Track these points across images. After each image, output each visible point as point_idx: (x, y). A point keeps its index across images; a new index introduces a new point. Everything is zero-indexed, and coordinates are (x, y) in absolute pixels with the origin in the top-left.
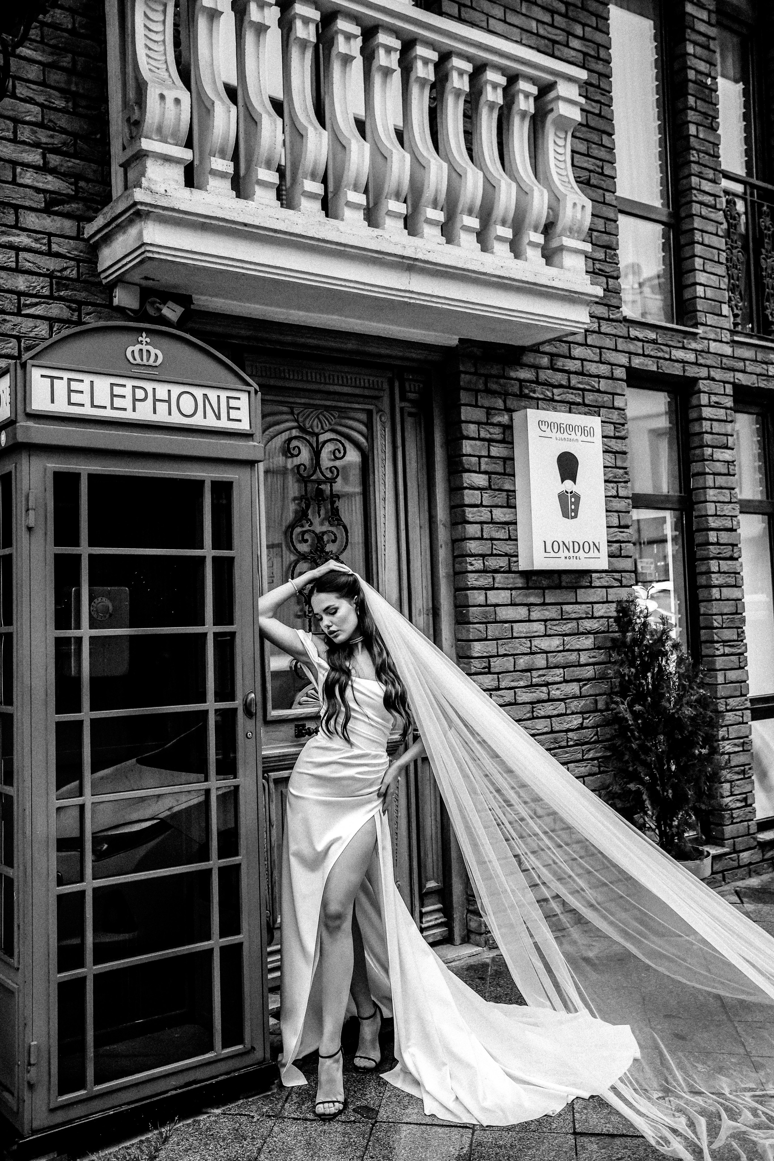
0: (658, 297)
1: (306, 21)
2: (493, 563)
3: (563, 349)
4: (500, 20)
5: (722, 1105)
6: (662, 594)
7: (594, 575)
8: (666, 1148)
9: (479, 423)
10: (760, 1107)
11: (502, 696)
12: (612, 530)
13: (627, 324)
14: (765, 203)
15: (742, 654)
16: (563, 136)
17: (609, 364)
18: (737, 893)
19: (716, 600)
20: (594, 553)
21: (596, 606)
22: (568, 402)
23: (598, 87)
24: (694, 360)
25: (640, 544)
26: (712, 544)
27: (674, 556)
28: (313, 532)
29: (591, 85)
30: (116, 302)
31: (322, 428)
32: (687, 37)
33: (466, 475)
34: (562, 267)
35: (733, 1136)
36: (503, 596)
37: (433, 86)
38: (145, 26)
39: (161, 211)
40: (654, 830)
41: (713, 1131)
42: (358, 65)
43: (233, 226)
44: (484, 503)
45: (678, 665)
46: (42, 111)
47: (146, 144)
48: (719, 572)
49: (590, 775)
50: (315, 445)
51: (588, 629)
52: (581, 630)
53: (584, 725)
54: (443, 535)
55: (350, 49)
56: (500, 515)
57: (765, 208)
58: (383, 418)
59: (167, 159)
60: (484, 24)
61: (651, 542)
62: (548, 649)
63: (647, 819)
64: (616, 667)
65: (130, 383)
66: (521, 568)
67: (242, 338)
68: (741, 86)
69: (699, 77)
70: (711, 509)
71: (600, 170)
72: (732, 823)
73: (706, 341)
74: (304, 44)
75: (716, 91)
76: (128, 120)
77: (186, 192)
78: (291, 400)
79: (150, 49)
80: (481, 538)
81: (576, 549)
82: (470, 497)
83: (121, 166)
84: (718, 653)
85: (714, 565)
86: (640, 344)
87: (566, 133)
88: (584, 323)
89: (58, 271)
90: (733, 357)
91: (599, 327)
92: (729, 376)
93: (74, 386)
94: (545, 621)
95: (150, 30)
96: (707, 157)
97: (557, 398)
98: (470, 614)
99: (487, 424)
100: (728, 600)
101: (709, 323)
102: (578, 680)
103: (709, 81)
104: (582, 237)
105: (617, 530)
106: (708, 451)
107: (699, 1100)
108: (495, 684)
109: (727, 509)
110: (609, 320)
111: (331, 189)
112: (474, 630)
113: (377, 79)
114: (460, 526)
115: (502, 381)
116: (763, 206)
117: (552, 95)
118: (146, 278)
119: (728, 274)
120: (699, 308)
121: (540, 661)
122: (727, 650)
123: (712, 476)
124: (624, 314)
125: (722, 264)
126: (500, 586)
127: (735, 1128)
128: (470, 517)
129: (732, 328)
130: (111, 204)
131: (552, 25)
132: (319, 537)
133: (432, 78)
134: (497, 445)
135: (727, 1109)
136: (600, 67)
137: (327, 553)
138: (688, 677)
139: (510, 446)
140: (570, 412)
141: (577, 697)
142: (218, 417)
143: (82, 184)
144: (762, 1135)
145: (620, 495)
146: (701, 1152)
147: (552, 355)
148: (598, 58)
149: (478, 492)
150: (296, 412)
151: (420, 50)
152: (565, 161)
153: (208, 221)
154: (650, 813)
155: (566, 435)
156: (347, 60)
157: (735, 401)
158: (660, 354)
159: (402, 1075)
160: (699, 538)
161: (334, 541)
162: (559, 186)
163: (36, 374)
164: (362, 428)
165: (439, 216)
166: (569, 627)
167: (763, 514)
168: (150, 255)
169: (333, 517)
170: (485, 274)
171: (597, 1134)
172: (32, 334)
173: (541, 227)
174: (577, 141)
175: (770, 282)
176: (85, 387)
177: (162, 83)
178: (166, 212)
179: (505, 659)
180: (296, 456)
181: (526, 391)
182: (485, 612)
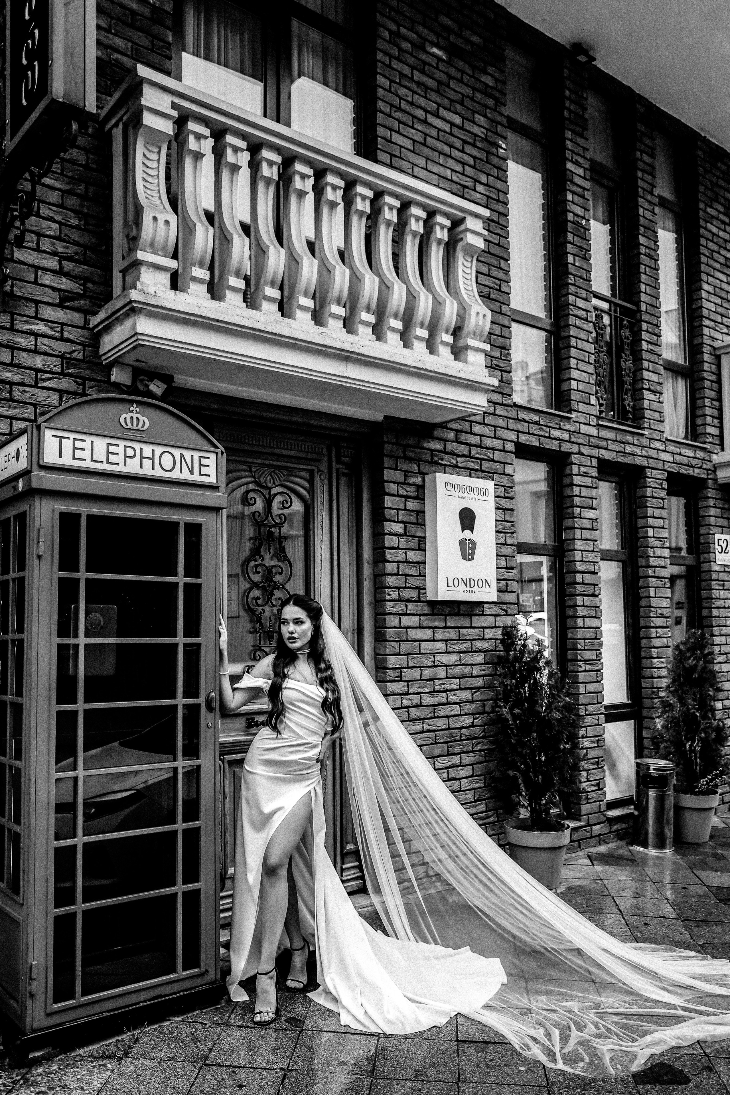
0: (542, 388)
1: (271, 163)
2: (406, 594)
3: (466, 426)
4: (422, 168)
5: (571, 1019)
6: (538, 622)
7: (486, 605)
8: (527, 1052)
9: (398, 483)
10: (601, 1021)
12: (500, 570)
13: (517, 409)
14: (626, 319)
15: (599, 670)
16: (470, 260)
17: (502, 439)
18: (589, 857)
19: (581, 627)
20: (486, 588)
21: (486, 630)
22: (468, 469)
23: (498, 223)
24: (568, 438)
25: (522, 581)
26: (579, 584)
27: (549, 593)
28: (265, 565)
29: (493, 221)
30: (113, 378)
31: (274, 483)
32: (568, 187)
33: (386, 524)
34: (466, 362)
35: (579, 1043)
36: (414, 621)
37: (369, 217)
38: (143, 163)
39: (151, 308)
40: (526, 808)
41: (565, 1039)
42: (310, 199)
43: (208, 321)
44: (401, 546)
45: (550, 678)
46: (60, 228)
47: (141, 255)
48: (583, 606)
49: (478, 763)
50: (268, 496)
51: (480, 648)
52: (474, 649)
53: (475, 723)
54: (367, 570)
55: (305, 186)
56: (412, 556)
57: (626, 322)
58: (322, 477)
59: (157, 267)
60: (410, 171)
61: (531, 581)
62: (447, 663)
63: (521, 799)
64: (500, 680)
65: (122, 443)
66: (428, 599)
67: (213, 410)
68: (608, 227)
69: (576, 218)
70: (578, 556)
71: (499, 288)
72: (588, 803)
73: (578, 424)
74: (268, 181)
75: (589, 230)
76: (127, 236)
77: (172, 294)
78: (251, 460)
79: (146, 181)
80: (398, 574)
81: (472, 585)
82: (389, 541)
83: (120, 272)
84: (580, 669)
85: (579, 600)
86: (527, 424)
87: (472, 257)
88: (483, 407)
89: (68, 353)
90: (598, 437)
91: (495, 410)
92: (595, 452)
93: (78, 444)
94: (446, 641)
95: (147, 167)
96: (582, 281)
97: (460, 465)
98: (388, 634)
99: (405, 484)
100: (589, 628)
101: (581, 410)
102: (471, 689)
103: (584, 222)
104: (483, 339)
105: (504, 570)
106: (577, 510)
107: (554, 1016)
108: (405, 689)
109: (591, 557)
110: (502, 404)
111: (286, 293)
112: (390, 647)
113: (325, 210)
114: (381, 565)
115: (418, 450)
116: (623, 320)
117: (462, 228)
118: (138, 361)
119: (597, 373)
120: (573, 398)
121: (441, 672)
122: (588, 667)
123: (579, 530)
124: (514, 401)
125: (591, 364)
126: (411, 612)
127: (581, 1037)
128: (389, 557)
129: (599, 414)
130: (112, 301)
131: (463, 174)
132: (269, 570)
133: (368, 211)
134: (412, 500)
135: (575, 1023)
136: (500, 207)
137: (275, 583)
138: (557, 688)
139: (423, 502)
140: (470, 476)
141: (470, 702)
142: (192, 473)
143: (89, 285)
144: (602, 1043)
145: (509, 543)
146: (555, 1054)
147: (457, 431)
148: (498, 201)
149: (396, 537)
150: (253, 470)
151: (360, 189)
152: (471, 279)
153: (188, 317)
154: (524, 793)
155: (466, 495)
156: (301, 194)
157: (599, 473)
158: (542, 433)
159: (323, 995)
160: (568, 579)
161: (281, 573)
162: (466, 298)
163: (48, 434)
164: (306, 484)
165: (371, 318)
166: (465, 646)
167: (618, 561)
168: (141, 342)
169: (281, 554)
170: (406, 365)
171: (475, 1042)
172: (46, 403)
173: (451, 330)
174: (480, 264)
175: (628, 379)
176: (87, 445)
177: (155, 207)
178: (155, 309)
179: (415, 670)
180: (253, 505)
181: (436, 459)
182: (400, 632)
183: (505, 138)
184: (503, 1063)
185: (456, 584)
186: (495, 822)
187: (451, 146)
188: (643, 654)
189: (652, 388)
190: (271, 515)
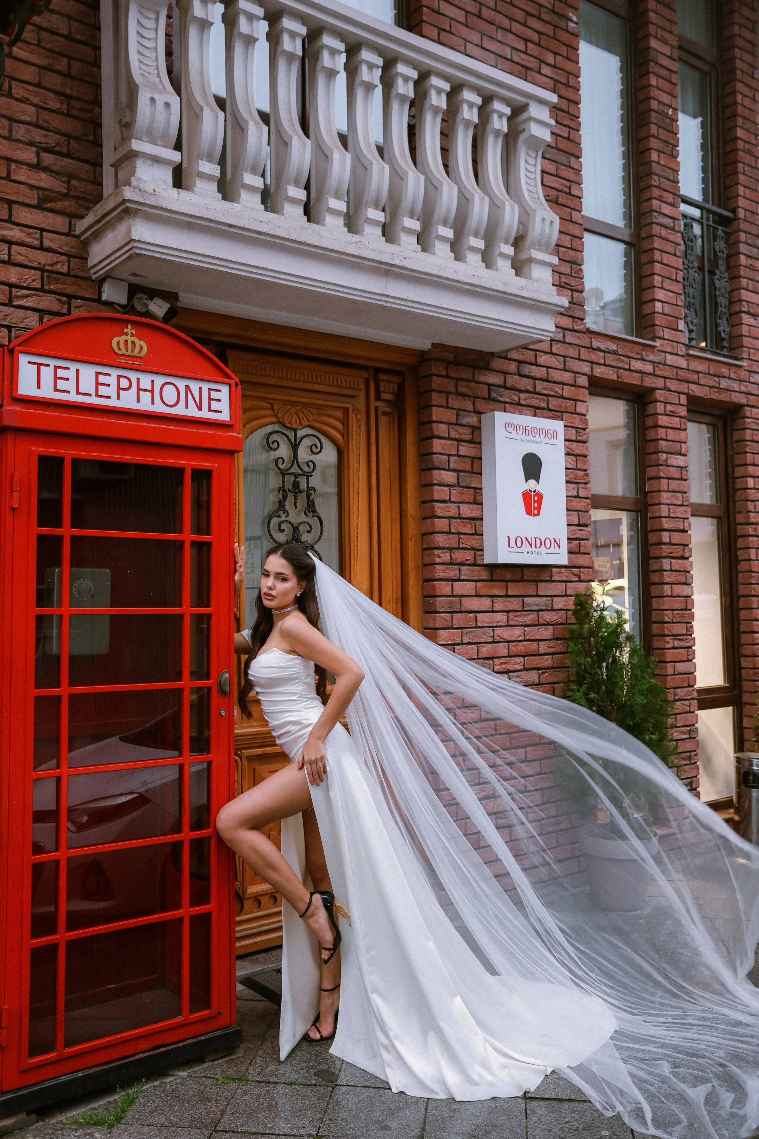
1: (293, 35)
2: (459, 556)
3: (529, 356)
4: (476, 45)
6: (617, 591)
7: (554, 570)
9: (449, 424)
12: (572, 528)
13: (590, 335)
14: (720, 228)
16: (534, 155)
17: (572, 372)
19: (668, 596)
20: (554, 549)
21: (555, 599)
22: (533, 407)
23: (568, 113)
24: (651, 371)
26: (665, 544)
27: (629, 556)
28: (290, 522)
29: (561, 109)
30: (104, 297)
31: (301, 424)
32: (651, 70)
33: (435, 472)
34: (530, 278)
36: (468, 588)
37: (412, 104)
38: (138, 33)
39: (149, 210)
42: (342, 78)
43: (219, 227)
44: (452, 499)
45: (631, 656)
46: (37, 111)
47: (136, 145)
48: (671, 570)
50: (293, 440)
51: (548, 620)
52: (541, 621)
54: (412, 528)
55: (335, 65)
56: (466, 510)
57: (720, 232)
58: (359, 417)
59: (156, 160)
60: (462, 49)
61: (607, 545)
62: (510, 639)
64: (573, 657)
65: (115, 373)
66: (486, 562)
67: (226, 336)
68: (698, 121)
69: (661, 107)
70: (664, 510)
71: (568, 191)
73: (663, 354)
74: (290, 57)
75: (676, 122)
76: (120, 122)
77: (174, 193)
78: (272, 396)
79: (142, 55)
80: (449, 533)
81: (538, 545)
82: (439, 493)
83: (112, 166)
84: (668, 646)
85: (666, 564)
86: (602, 354)
87: (537, 152)
88: (550, 332)
89: (50, 265)
90: (688, 370)
91: (564, 336)
92: (683, 387)
93: (60, 373)
94: (508, 612)
95: (143, 37)
96: (667, 182)
97: (523, 402)
98: (437, 604)
99: (457, 424)
100: (679, 596)
101: (666, 337)
102: (536, 669)
103: (670, 112)
104: (550, 251)
105: (576, 528)
106: (662, 457)
109: (679, 512)
110: (572, 330)
111: (313, 195)
112: (441, 619)
113: (360, 94)
114: (429, 521)
115: (472, 384)
116: (718, 229)
117: (524, 116)
118: (135, 275)
119: (685, 292)
120: (657, 323)
121: (502, 649)
122: (677, 644)
123: (666, 481)
124: (587, 326)
125: (679, 282)
126: (466, 578)
128: (439, 512)
129: (687, 342)
130: (102, 202)
131: (526, 53)
132: (295, 528)
133: (411, 95)
134: (466, 444)
136: (569, 93)
138: (640, 667)
139: (478, 446)
140: (535, 415)
142: (200, 408)
143: (74, 182)
145: (581, 495)
147: (520, 362)
148: (568, 85)
149: (447, 489)
150: (276, 408)
151: (401, 68)
152: (535, 179)
153: (193, 220)
155: (530, 437)
156: (331, 74)
157: (689, 411)
158: (620, 365)
160: (653, 538)
161: (308, 532)
162: (530, 203)
163: (23, 360)
164: (339, 425)
165: (415, 225)
166: (530, 618)
167: (712, 517)
168: (138, 251)
169: (311, 508)
170: (457, 281)
171: (548, 1099)
172: (22, 325)
173: (512, 240)
174: (546, 161)
175: (723, 301)
176: (71, 374)
177: (153, 87)
178: (154, 211)
179: (469, 646)
180: (275, 450)
181: (494, 395)
182: (452, 602)
183: (576, 9)
184: (581, 1126)
185: (519, 544)
186: (569, 829)
187: (511, 19)
188: (743, 628)
189: (751, 310)
190: (298, 462)
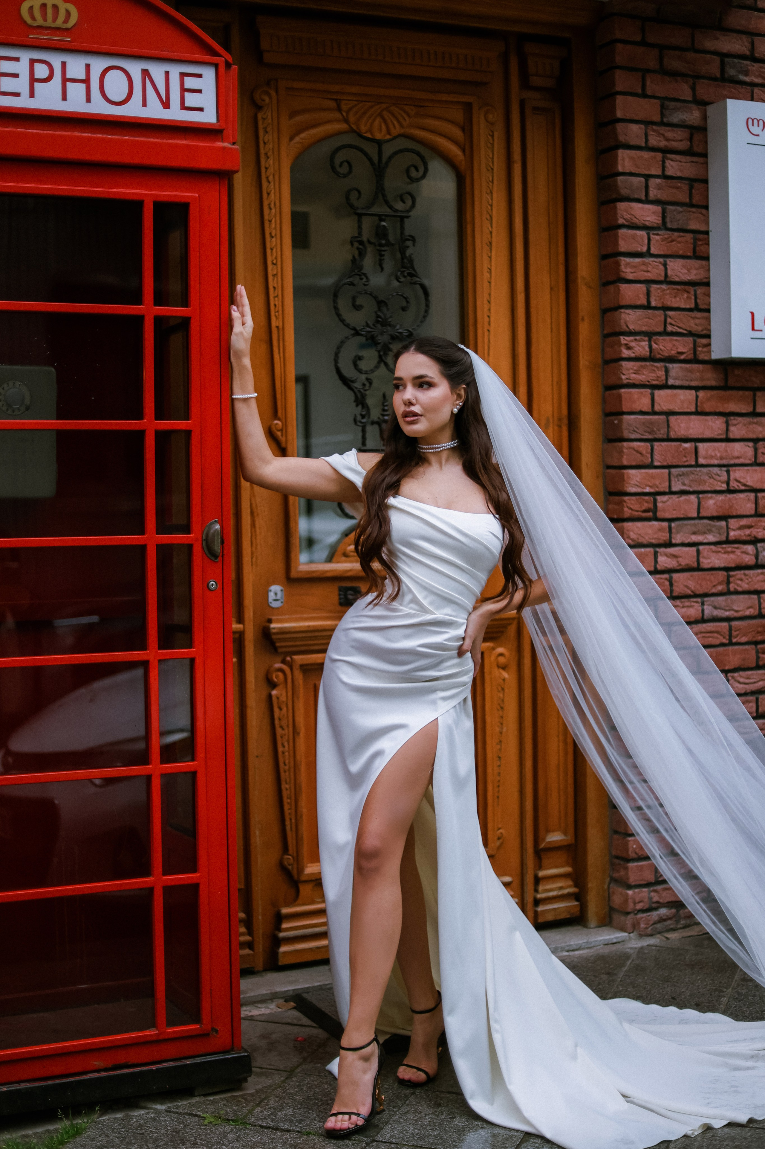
2: (666, 346)
9: (648, 123)
11: (675, 556)
33: (621, 206)
36: (682, 400)
44: (653, 251)
50: (376, 159)
54: (586, 301)
56: (678, 269)
58: (491, 117)
62: (757, 486)
66: (714, 356)
78: (338, 88)
80: (647, 307)
82: (629, 240)
94: (754, 440)
98: (624, 425)
99: (662, 124)
108: (664, 537)
112: (632, 451)
114: (611, 288)
115: (692, 55)
121: (744, 504)
126: (677, 383)
128: (628, 273)
134: (678, 157)
139: (701, 160)
149: (643, 233)
150: (344, 107)
161: (404, 309)
164: (458, 132)
169: (405, 271)
179: (683, 498)
180: (345, 176)
181: (731, 72)
182: (651, 423)
190: (384, 196)
